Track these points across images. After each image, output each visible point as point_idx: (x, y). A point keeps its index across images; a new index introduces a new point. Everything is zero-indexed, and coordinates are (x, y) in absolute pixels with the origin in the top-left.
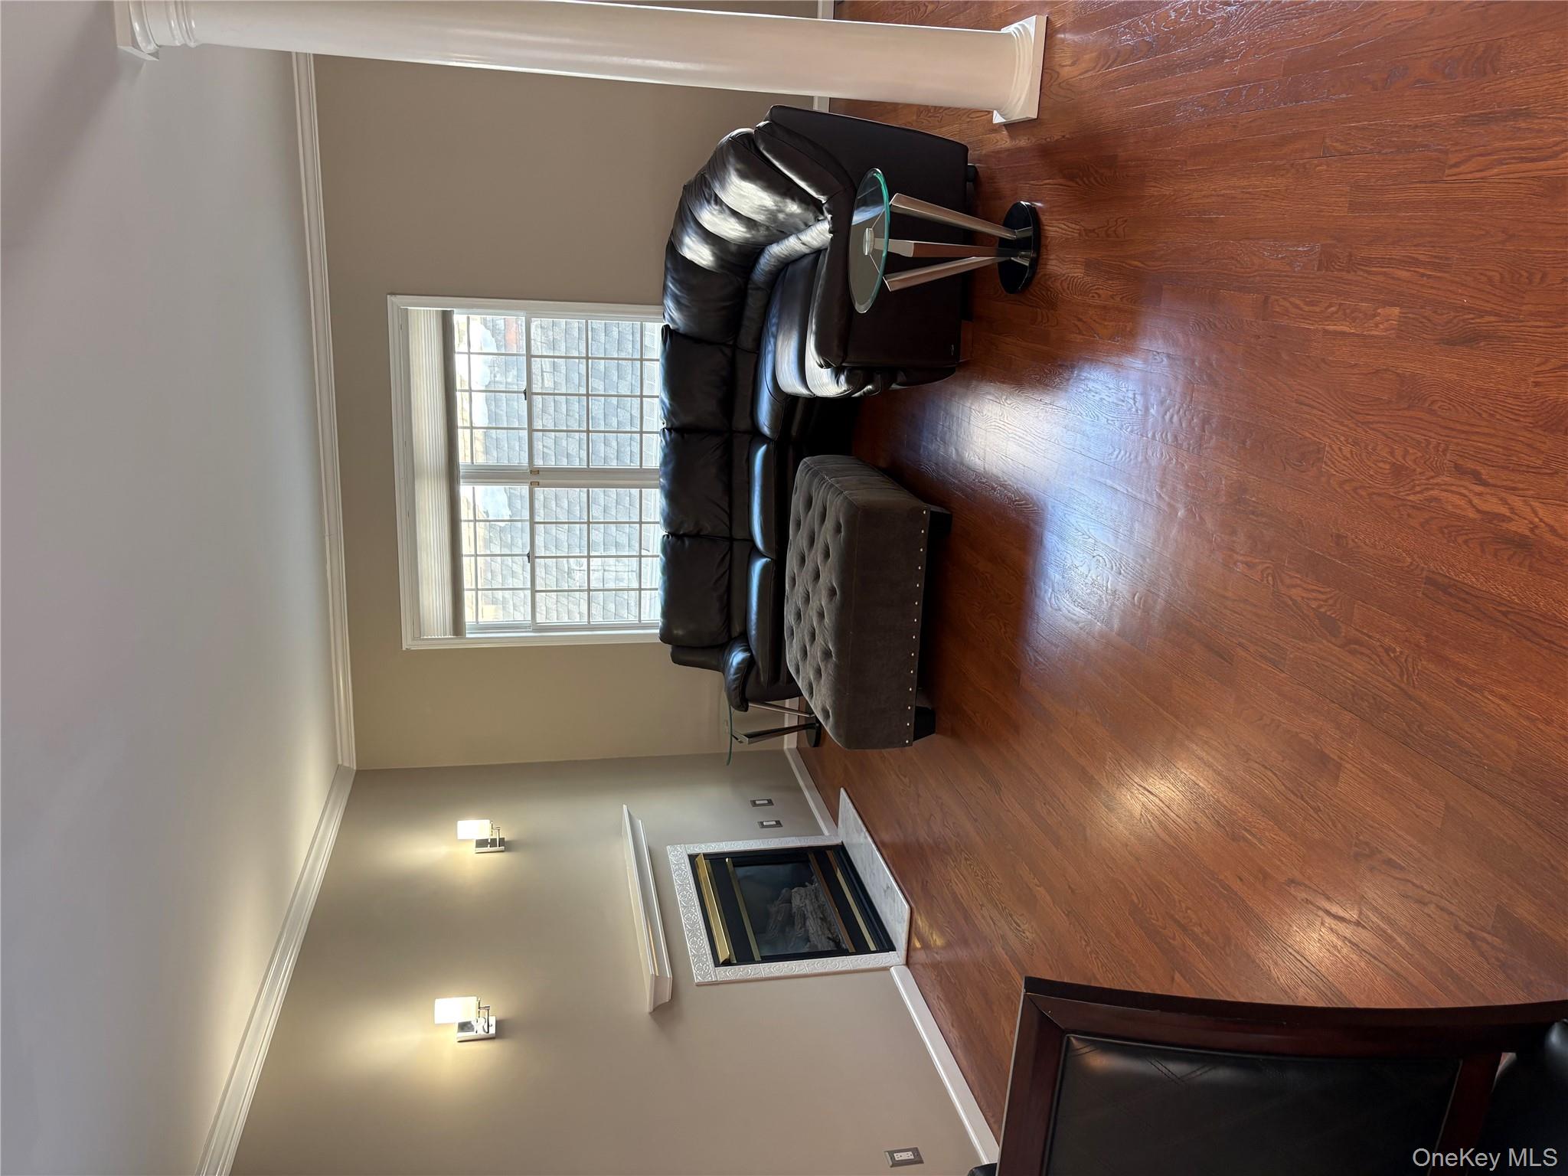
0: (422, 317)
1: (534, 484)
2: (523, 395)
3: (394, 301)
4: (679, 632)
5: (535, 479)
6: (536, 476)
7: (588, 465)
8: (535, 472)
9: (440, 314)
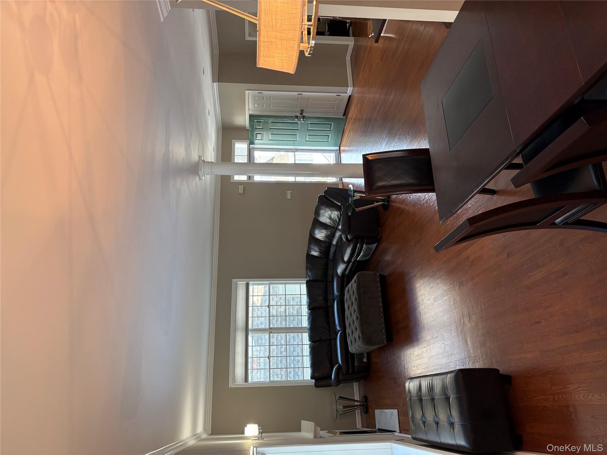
0: (241, 284)
1: (271, 332)
2: (267, 307)
3: (234, 280)
4: (317, 374)
5: (270, 331)
6: (271, 330)
7: (286, 326)
8: (270, 329)
9: (246, 284)
